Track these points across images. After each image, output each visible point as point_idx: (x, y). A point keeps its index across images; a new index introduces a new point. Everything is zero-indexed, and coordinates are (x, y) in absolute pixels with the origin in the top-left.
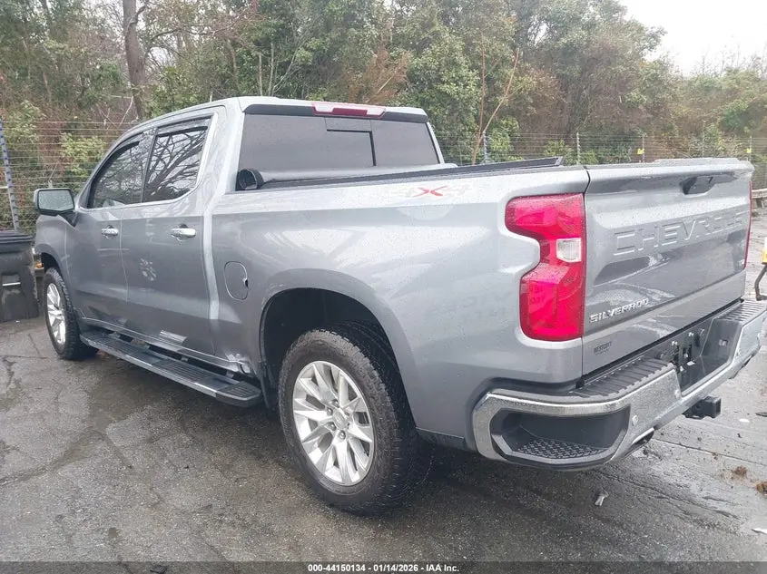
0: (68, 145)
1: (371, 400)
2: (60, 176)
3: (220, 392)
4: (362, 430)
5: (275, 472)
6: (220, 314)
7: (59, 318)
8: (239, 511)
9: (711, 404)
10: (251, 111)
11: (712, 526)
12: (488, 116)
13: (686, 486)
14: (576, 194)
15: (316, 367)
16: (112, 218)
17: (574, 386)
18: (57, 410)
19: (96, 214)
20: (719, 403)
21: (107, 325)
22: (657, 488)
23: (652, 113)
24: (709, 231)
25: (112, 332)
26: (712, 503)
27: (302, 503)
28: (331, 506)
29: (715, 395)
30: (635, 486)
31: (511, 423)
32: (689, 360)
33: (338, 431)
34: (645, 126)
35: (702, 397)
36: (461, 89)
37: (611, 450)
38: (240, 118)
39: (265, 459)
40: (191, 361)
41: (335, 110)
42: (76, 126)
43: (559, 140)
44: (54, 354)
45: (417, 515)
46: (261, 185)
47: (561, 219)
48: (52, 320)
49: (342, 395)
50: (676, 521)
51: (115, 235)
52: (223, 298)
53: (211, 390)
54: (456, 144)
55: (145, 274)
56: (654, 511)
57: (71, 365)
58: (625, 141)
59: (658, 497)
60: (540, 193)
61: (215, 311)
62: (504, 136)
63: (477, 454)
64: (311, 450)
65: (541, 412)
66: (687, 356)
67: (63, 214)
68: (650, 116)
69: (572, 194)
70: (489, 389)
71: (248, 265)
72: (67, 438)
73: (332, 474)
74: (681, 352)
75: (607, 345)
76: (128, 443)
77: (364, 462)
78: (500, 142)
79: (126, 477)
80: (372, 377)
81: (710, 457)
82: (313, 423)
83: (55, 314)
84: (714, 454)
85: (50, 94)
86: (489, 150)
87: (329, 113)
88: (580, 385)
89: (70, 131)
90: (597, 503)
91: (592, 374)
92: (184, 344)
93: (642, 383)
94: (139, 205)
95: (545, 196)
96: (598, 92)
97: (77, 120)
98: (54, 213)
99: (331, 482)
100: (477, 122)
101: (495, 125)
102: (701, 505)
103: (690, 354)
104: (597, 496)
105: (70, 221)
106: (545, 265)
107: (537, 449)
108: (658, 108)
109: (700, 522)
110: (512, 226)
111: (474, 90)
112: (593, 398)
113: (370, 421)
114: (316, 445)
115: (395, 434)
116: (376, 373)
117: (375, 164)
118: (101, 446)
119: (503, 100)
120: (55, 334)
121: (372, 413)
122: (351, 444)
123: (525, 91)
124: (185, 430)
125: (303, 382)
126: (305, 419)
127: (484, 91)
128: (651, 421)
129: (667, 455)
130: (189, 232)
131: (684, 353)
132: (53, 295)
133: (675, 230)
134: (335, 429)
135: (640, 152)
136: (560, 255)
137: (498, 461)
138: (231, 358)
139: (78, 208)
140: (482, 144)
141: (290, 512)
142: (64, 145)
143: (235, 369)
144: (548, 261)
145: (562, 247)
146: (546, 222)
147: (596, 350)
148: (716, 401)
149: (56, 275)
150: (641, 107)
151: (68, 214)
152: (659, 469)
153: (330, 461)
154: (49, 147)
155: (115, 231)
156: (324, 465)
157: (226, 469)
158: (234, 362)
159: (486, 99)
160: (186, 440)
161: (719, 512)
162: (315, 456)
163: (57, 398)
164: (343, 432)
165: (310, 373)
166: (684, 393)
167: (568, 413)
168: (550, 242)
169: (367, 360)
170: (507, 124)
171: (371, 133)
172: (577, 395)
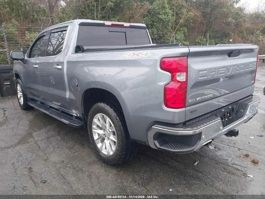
0: (28, 35)
1: (116, 127)
2: (25, 46)
3: (69, 123)
4: (114, 137)
5: (87, 150)
6: (69, 96)
7: (21, 96)
8: (73, 163)
9: (235, 132)
10: (81, 25)
11: (233, 174)
12: (176, 27)
13: (226, 160)
14: (184, 56)
15: (99, 115)
16: (38, 61)
17: (182, 125)
18: (18, 127)
19: (33, 60)
20: (238, 132)
21: (36, 98)
22: (216, 160)
23: (236, 26)
24: (238, 71)
25: (38, 101)
26: (235, 166)
27: (94, 161)
28: (104, 162)
29: (237, 129)
30: (209, 159)
31: (160, 136)
32: (230, 116)
33: (107, 137)
34: (233, 31)
35: (232, 129)
36: (166, 17)
37: (194, 147)
38: (77, 27)
39: (84, 146)
40: (62, 112)
41: (112, 24)
42: (31, 29)
43: (201, 36)
44: (20, 108)
45: (132, 166)
46: (83, 51)
47: (179, 66)
48: (19, 96)
49: (107, 125)
50: (221, 172)
51: (37, 68)
52: (70, 91)
53: (67, 122)
54: (164, 37)
55: (51, 81)
56: (214, 168)
57: (25, 112)
58: (225, 36)
59: (216, 163)
60: (171, 56)
61: (68, 95)
62: (182, 34)
63: (150, 147)
64: (98, 143)
65: (169, 133)
66: (229, 115)
67: (21, 60)
68: (235, 27)
69: (183, 57)
70: (153, 125)
71: (78, 79)
72: (20, 137)
73: (104, 152)
74: (226, 113)
75: (195, 111)
76: (40, 139)
77: (114, 148)
78: (180, 36)
79: (38, 150)
80: (117, 119)
81: (237, 150)
82: (99, 134)
83: (20, 94)
84: (239, 149)
85: (22, 17)
86: (176, 39)
87: (110, 25)
88: (185, 124)
89: (29, 31)
90: (194, 165)
91: (189, 121)
92: (60, 106)
93: (207, 124)
94: (44, 57)
95: (173, 57)
96: (216, 18)
97: (31, 27)
98: (17, 60)
99: (104, 154)
100: (172, 29)
101: (179, 30)
102: (230, 167)
103: (230, 114)
104: (195, 162)
105: (23, 63)
106: (173, 82)
107: (168, 146)
108: (238, 24)
109: (229, 173)
110: (162, 68)
111: (171, 18)
112: (187, 129)
113: (116, 134)
114: (100, 141)
115: (123, 139)
116: (118, 118)
117: (126, 44)
118: (31, 139)
119: (181, 21)
120: (20, 101)
121: (116, 132)
122: (110, 142)
123: (190, 18)
124: (59, 135)
125: (95, 120)
126: (97, 133)
127: (174, 18)
128: (210, 138)
129: (222, 149)
130: (60, 67)
131: (228, 114)
132: (19, 88)
133: (224, 70)
134: (106, 136)
135: (231, 40)
136: (178, 79)
137: (156, 149)
138: (74, 111)
139: (26, 58)
140: (173, 37)
141: (90, 164)
142: (26, 35)
143: (75, 115)
144: (173, 81)
145: (179, 76)
146: (174, 67)
147: (191, 112)
148: (237, 131)
149: (20, 81)
150: (232, 24)
151: (22, 60)
152: (219, 153)
153: (104, 147)
154: (21, 36)
155: (37, 66)
156: (102, 149)
157: (71, 148)
158: (75, 113)
159: (175, 21)
160: (59, 138)
161: (237, 169)
162: (99, 145)
163: (19, 123)
164: (108, 138)
165: (97, 117)
166: (224, 128)
167: (180, 134)
168: (175, 74)
169: (115, 114)
170: (183, 30)
171: (125, 32)
172: (182, 128)
